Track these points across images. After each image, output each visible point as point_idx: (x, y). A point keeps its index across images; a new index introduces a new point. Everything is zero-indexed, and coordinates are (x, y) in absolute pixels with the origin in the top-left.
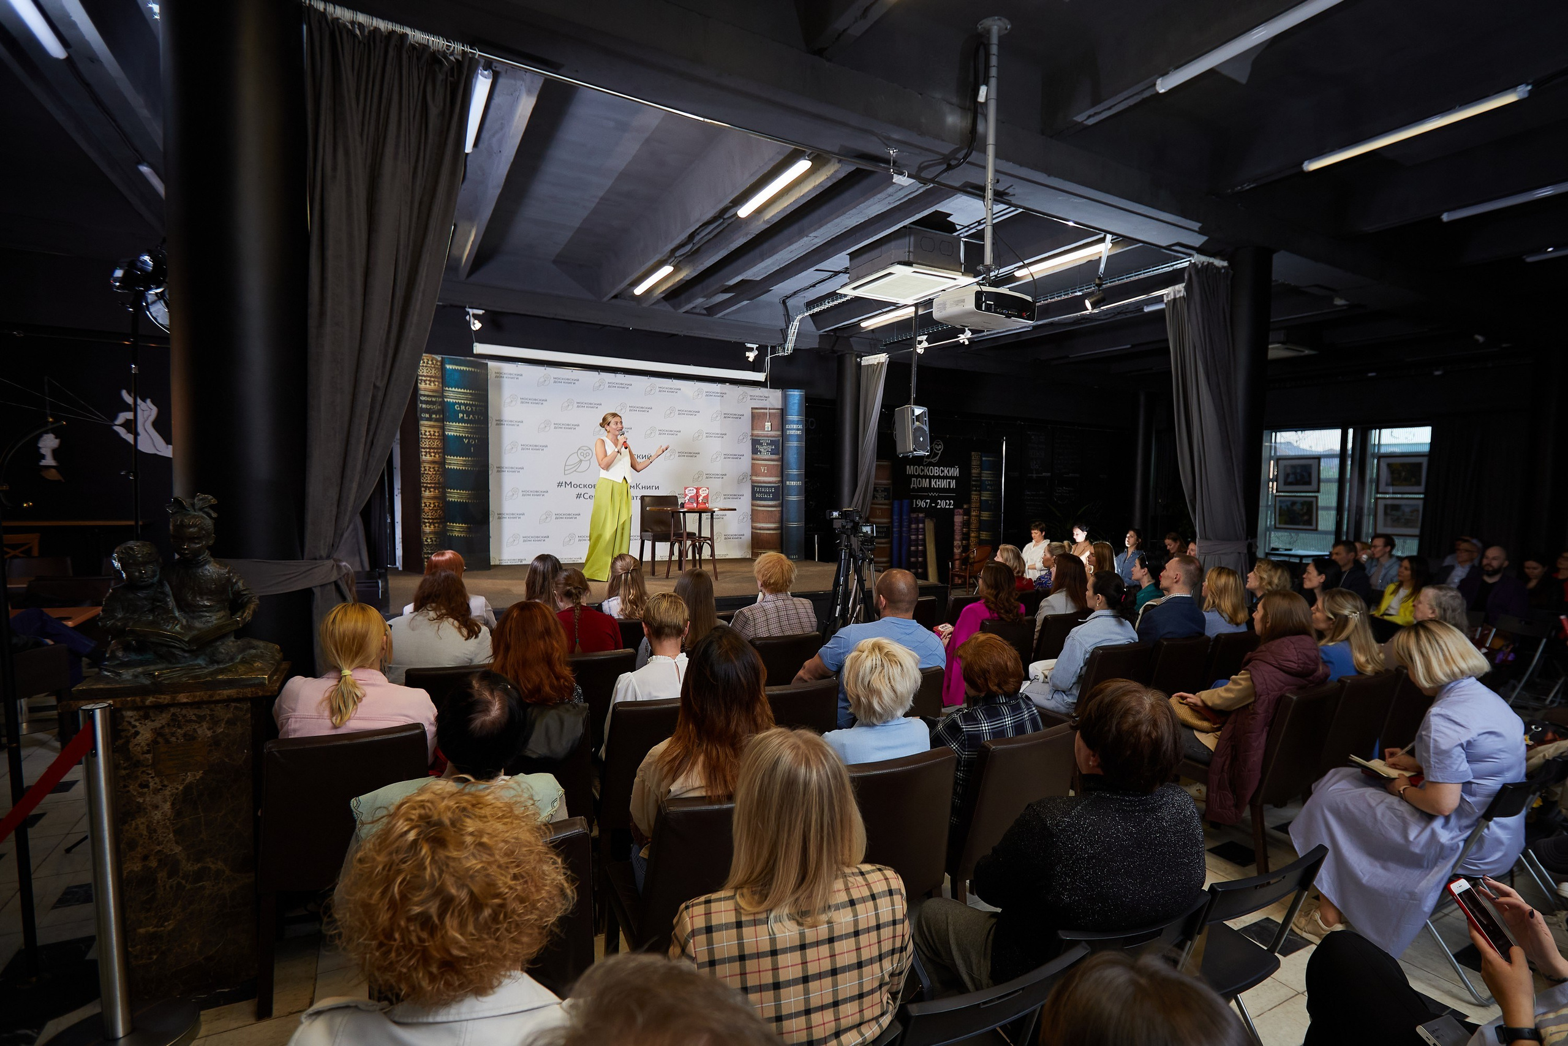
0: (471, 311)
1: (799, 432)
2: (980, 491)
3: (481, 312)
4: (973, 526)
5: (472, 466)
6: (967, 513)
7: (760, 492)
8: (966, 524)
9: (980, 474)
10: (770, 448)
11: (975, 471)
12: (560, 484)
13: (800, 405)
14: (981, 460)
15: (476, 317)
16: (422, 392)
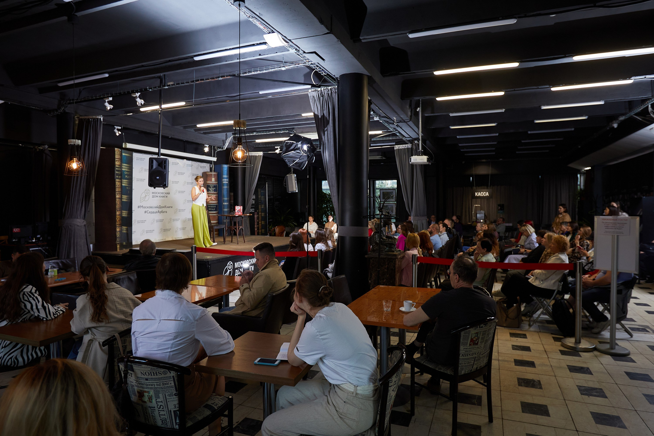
0: (116, 127)
1: (227, 182)
2: (261, 204)
3: (120, 128)
4: (260, 219)
5: (127, 199)
6: (258, 214)
7: (210, 208)
8: (258, 218)
9: (261, 197)
10: (214, 189)
11: (259, 196)
12: (139, 207)
13: (227, 171)
14: (261, 192)
15: (118, 130)
16: (117, 166)
